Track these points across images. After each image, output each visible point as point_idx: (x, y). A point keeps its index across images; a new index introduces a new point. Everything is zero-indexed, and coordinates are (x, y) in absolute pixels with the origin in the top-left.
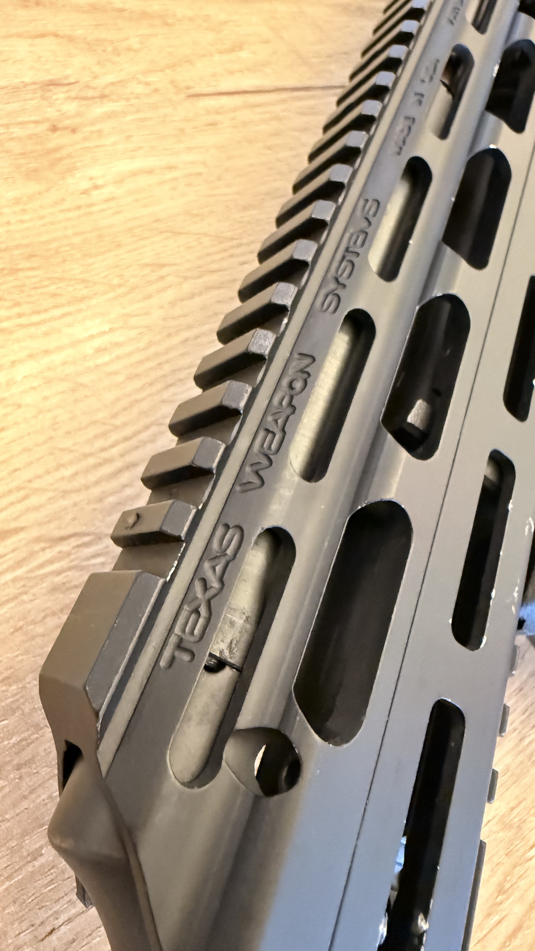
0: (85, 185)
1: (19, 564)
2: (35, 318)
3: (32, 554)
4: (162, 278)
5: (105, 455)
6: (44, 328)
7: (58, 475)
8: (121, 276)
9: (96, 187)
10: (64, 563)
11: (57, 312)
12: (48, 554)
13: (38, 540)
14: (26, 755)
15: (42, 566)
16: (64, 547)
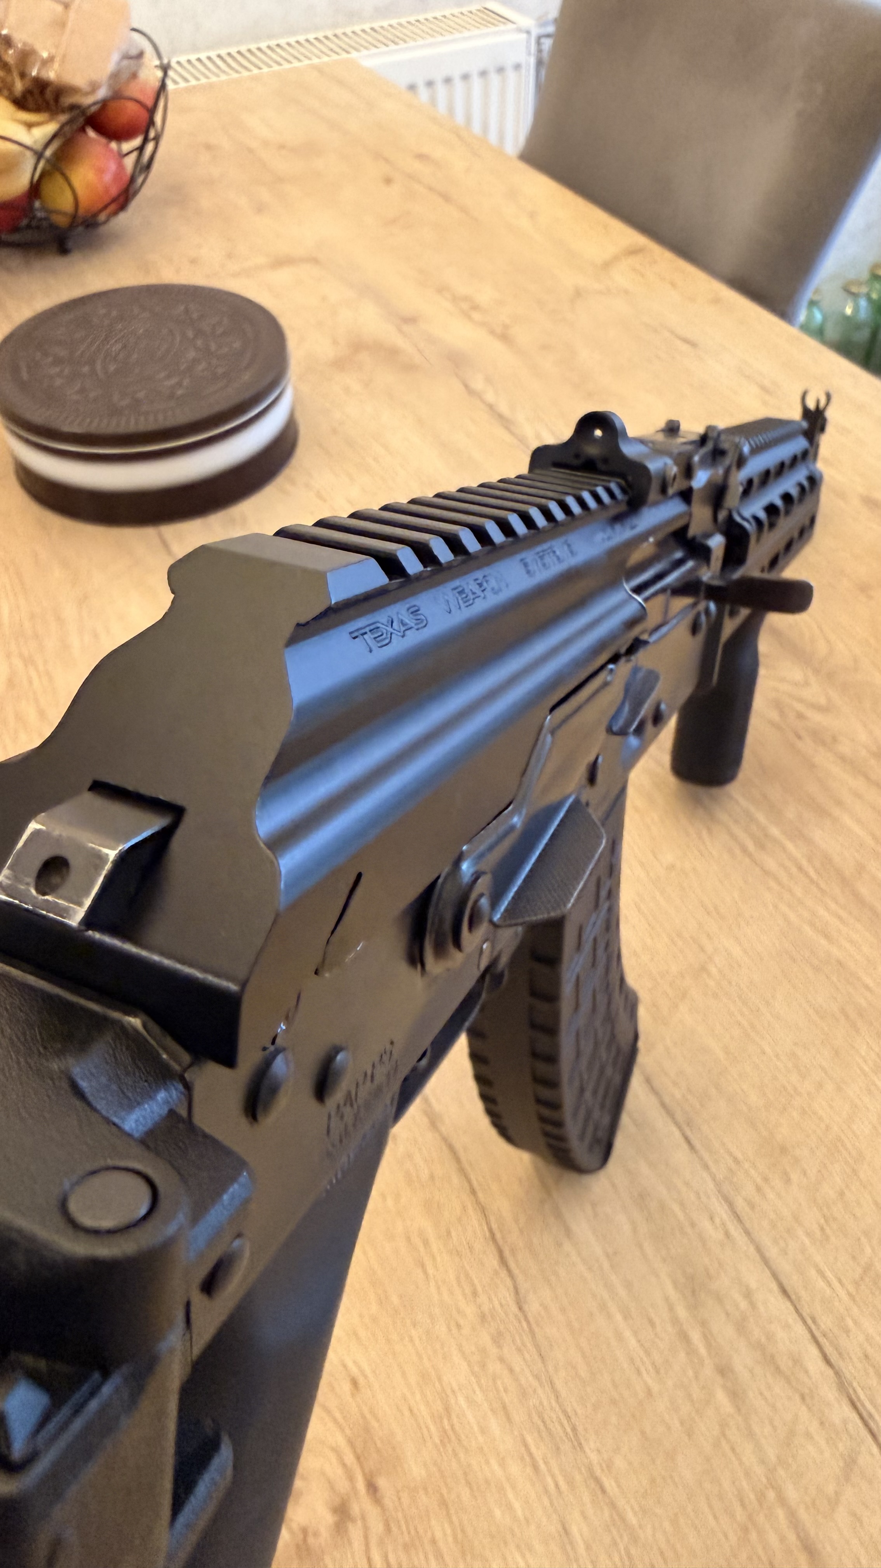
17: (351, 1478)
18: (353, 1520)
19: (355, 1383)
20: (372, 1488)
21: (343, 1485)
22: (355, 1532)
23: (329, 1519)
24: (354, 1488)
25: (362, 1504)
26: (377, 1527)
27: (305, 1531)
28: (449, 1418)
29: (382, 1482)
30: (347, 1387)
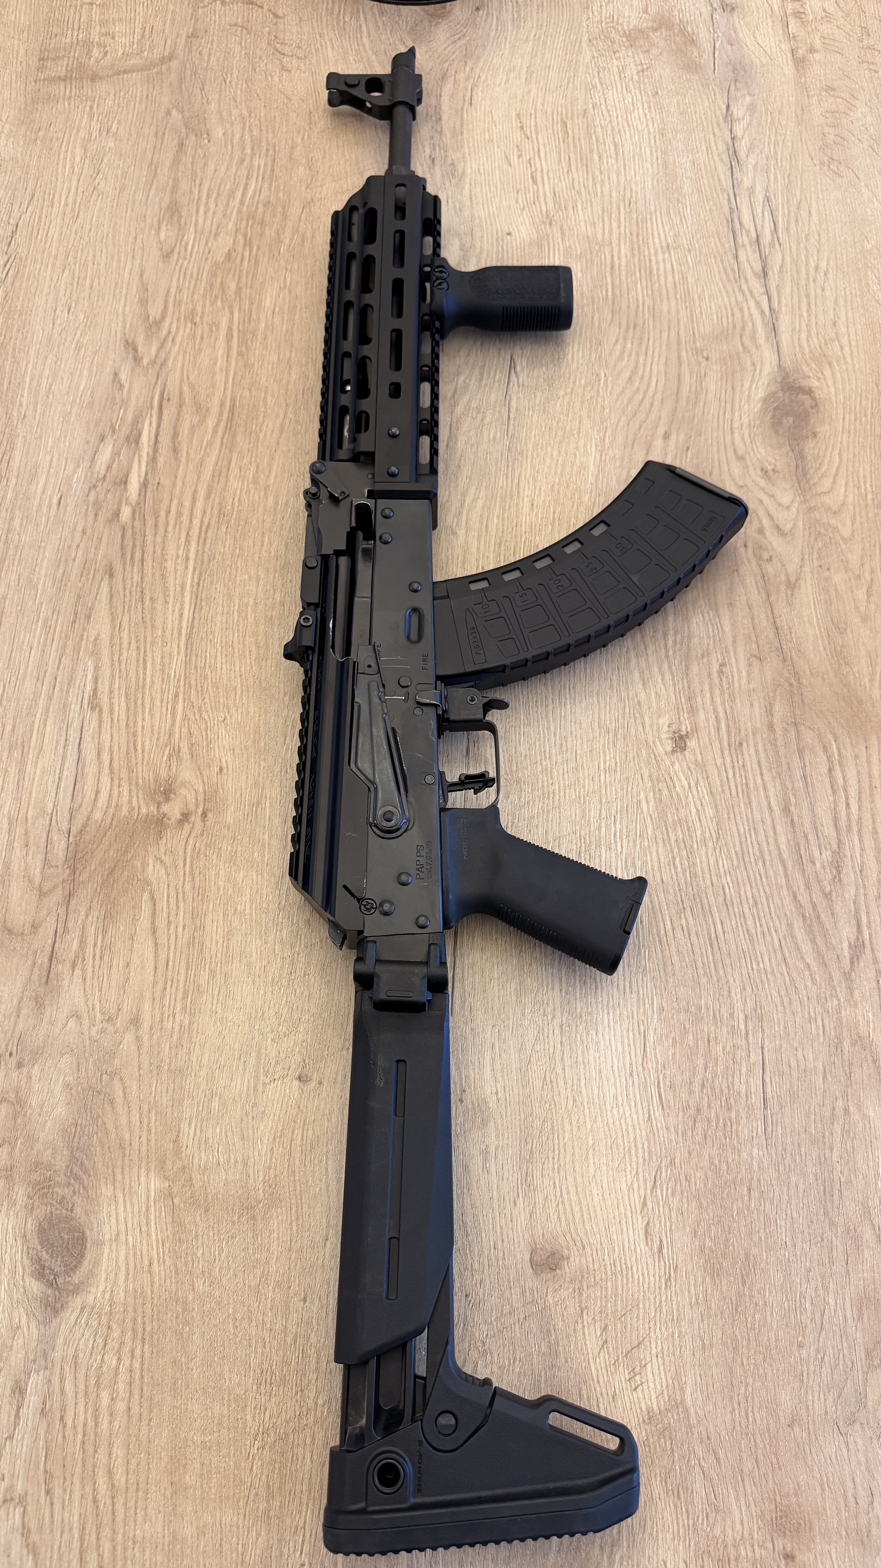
0: (494, 1098)
1: (658, 1203)
2: (557, 1152)
3: (656, 1196)
4: (551, 1081)
5: (627, 1149)
6: (562, 1151)
7: (628, 1173)
8: (546, 1102)
9: (497, 1093)
10: (665, 1186)
11: (556, 1142)
12: (659, 1191)
13: (652, 1192)
14: (727, 1229)
15: (662, 1195)
16: (658, 1183)
17: (197, 806)
18: (189, 822)
19: (221, 769)
20: (204, 815)
21: (192, 807)
22: (187, 828)
23: (179, 816)
24: (196, 812)
25: (196, 819)
26: (197, 830)
27: (165, 815)
28: (257, 807)
29: (210, 815)
30: (217, 769)
